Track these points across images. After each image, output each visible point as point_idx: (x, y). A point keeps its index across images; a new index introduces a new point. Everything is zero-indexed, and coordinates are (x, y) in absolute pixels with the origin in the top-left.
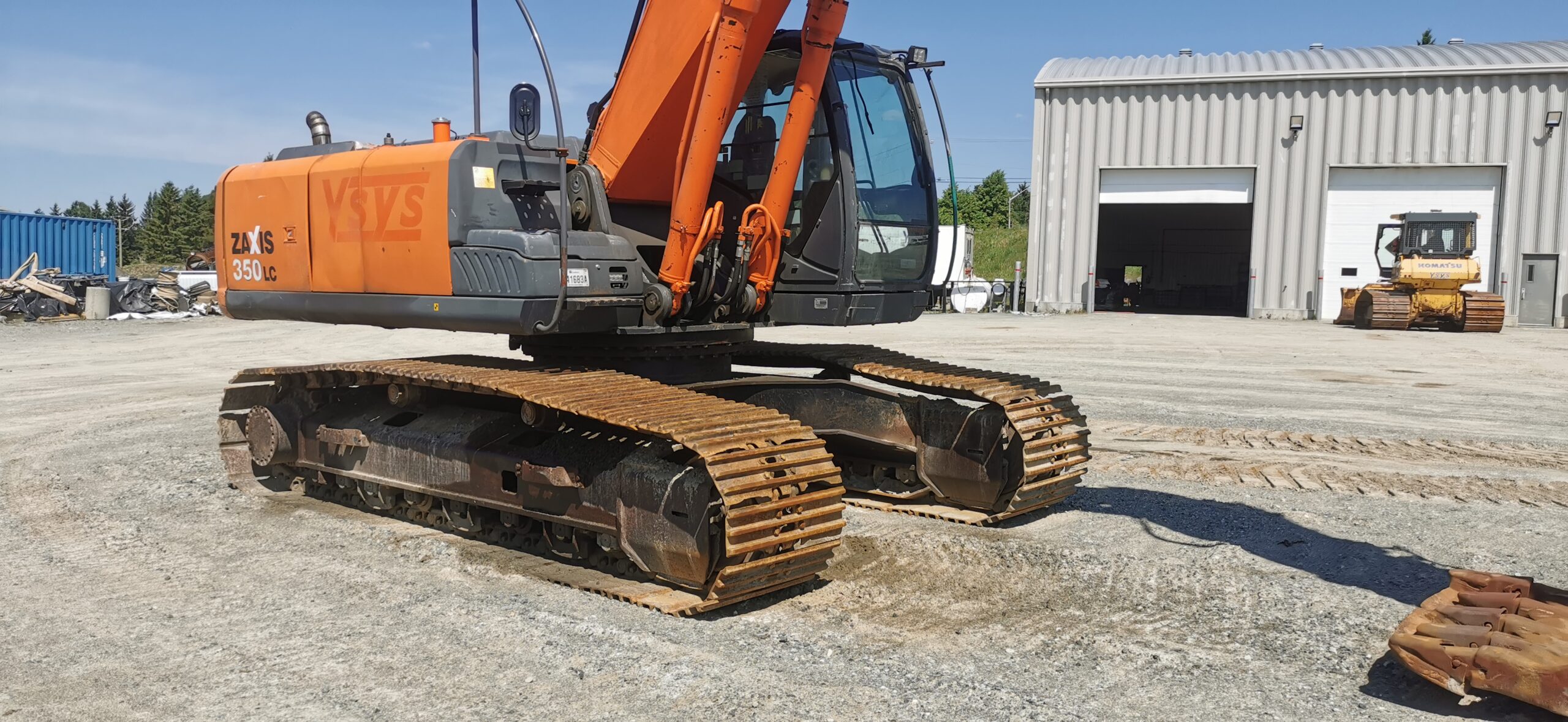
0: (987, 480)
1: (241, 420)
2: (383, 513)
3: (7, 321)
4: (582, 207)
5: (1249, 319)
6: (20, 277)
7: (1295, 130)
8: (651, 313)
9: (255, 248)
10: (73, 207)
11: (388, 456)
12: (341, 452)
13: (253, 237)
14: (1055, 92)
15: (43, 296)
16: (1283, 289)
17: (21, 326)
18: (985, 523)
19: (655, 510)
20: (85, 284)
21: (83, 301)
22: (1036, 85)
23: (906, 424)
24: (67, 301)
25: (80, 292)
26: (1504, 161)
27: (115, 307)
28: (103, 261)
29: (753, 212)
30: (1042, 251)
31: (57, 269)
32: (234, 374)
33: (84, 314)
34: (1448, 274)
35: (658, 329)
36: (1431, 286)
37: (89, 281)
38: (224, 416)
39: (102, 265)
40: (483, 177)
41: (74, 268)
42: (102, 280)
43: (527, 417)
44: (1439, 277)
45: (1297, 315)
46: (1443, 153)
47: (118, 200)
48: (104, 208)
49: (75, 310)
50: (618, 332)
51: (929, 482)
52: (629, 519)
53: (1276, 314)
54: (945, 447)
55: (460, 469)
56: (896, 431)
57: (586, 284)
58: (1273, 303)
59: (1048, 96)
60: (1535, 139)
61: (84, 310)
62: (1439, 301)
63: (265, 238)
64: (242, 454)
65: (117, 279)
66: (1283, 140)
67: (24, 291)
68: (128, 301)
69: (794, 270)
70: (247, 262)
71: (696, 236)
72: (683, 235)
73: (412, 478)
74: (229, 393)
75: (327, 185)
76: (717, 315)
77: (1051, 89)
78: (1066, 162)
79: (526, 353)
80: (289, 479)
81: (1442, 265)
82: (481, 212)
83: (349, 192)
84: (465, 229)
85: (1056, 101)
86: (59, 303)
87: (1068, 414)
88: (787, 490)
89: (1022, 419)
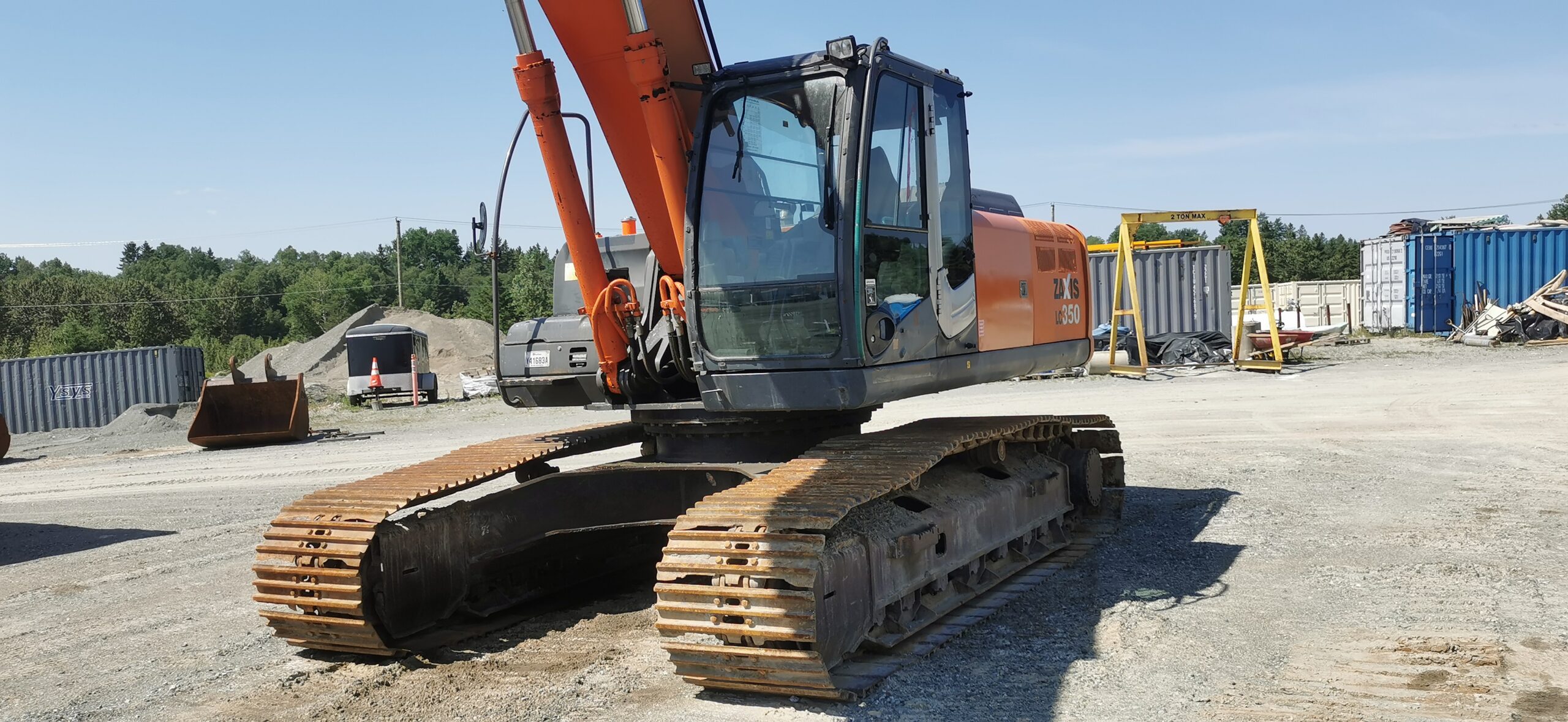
57: (547, 365)
67: (1528, 313)
87: (787, 562)
88: (306, 560)
89: (681, 552)
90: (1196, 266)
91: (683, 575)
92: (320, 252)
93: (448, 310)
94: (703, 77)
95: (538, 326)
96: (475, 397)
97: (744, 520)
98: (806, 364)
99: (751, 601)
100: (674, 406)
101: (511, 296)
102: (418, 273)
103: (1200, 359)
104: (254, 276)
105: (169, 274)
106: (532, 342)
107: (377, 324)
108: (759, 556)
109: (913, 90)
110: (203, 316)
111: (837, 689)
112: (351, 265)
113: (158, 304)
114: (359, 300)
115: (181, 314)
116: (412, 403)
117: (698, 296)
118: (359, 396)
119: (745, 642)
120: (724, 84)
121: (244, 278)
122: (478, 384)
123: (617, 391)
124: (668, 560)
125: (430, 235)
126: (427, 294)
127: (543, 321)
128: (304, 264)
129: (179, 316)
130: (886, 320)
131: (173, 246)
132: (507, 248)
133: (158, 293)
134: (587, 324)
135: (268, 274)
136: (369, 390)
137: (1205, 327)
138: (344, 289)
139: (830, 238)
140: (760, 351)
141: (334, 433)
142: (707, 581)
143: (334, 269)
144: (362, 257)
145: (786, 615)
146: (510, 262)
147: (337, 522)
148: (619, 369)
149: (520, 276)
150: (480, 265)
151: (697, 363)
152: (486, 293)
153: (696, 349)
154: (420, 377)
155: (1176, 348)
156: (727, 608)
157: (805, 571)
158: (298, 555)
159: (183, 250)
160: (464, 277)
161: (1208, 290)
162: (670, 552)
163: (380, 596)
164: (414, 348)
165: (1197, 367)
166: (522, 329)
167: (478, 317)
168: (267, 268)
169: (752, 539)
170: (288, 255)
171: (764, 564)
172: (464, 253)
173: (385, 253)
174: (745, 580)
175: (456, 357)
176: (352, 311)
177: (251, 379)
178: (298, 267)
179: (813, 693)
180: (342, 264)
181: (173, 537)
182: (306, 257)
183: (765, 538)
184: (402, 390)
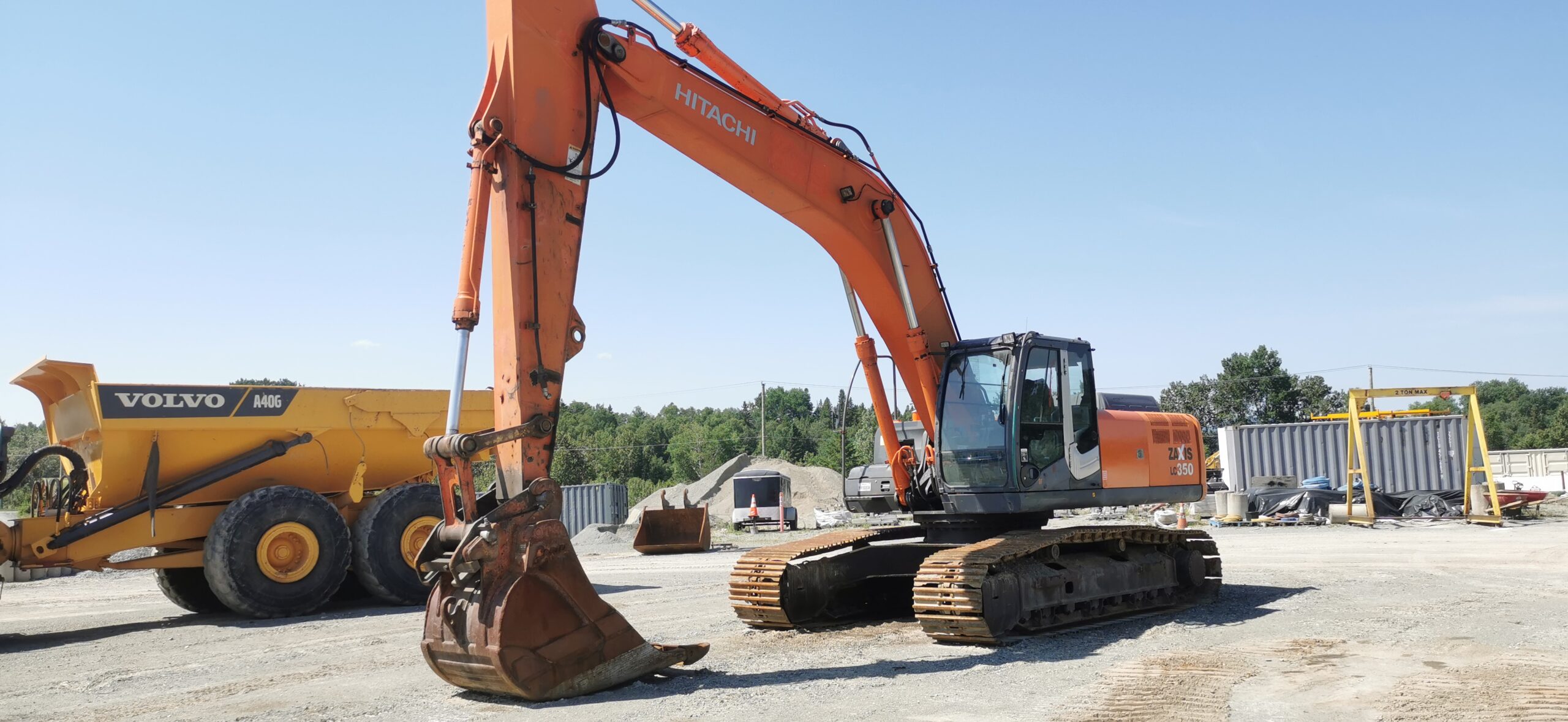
57: (869, 490)
87: (971, 577)
88: (754, 578)
89: (925, 573)
90: (1441, 432)
91: (925, 583)
92: (696, 408)
93: (800, 460)
94: (946, 348)
95: (865, 469)
96: (825, 527)
97: (954, 560)
98: (992, 490)
99: (955, 594)
100: (934, 512)
101: (855, 448)
102: (775, 426)
103: (1437, 513)
104: (644, 427)
105: (579, 427)
106: (862, 478)
107: (745, 470)
108: (959, 574)
109: (1053, 353)
110: (606, 462)
111: (994, 637)
112: (721, 419)
113: (573, 451)
114: (728, 452)
115: (590, 460)
116: (779, 530)
117: (941, 456)
118: (740, 523)
119: (952, 613)
120: (955, 352)
121: (635, 430)
122: (827, 517)
123: (905, 504)
124: (919, 577)
125: (787, 393)
126: (782, 445)
127: (868, 467)
128: (683, 418)
129: (588, 462)
130: (1034, 469)
131: (582, 403)
132: (852, 404)
133: (573, 442)
134: (890, 469)
135: (654, 426)
136: (749, 519)
137: (1452, 486)
138: (717, 441)
139: (1002, 428)
140: (971, 484)
141: (729, 547)
142: (936, 586)
143: (706, 422)
144: (730, 413)
145: (970, 600)
146: (854, 417)
147: (768, 562)
148: (906, 492)
149: (862, 430)
150: (828, 419)
151: (941, 489)
152: (833, 445)
153: (940, 482)
154: (785, 510)
155: (1416, 504)
156: (944, 598)
157: (978, 581)
158: (750, 576)
159: (589, 407)
160: (813, 430)
161: (1453, 453)
162: (919, 574)
163: (787, 600)
164: (782, 487)
165: (1434, 520)
166: (856, 471)
167: (826, 466)
168: (654, 422)
169: (956, 567)
170: (671, 411)
171: (961, 578)
172: (814, 410)
173: (748, 409)
174: (952, 585)
175: (808, 499)
176: (724, 461)
177: (674, 507)
178: (678, 421)
179: (984, 639)
180: (713, 419)
181: (660, 589)
182: (684, 412)
183: (962, 567)
184: (772, 519)
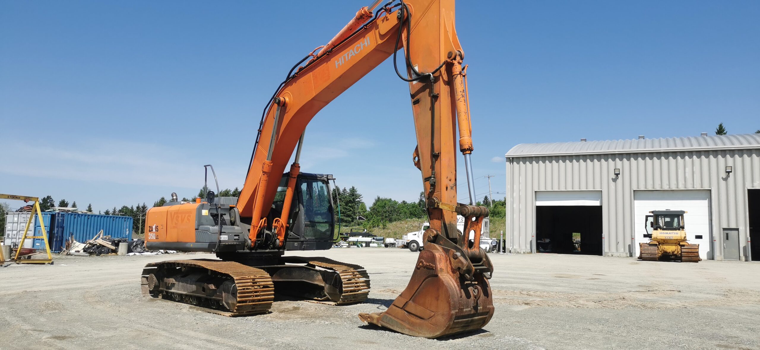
0: (339, 293)
1: (147, 278)
2: (178, 301)
3: (90, 255)
4: (233, 219)
5: (603, 256)
6: (96, 239)
7: (617, 175)
8: (246, 247)
9: (154, 230)
10: (122, 209)
11: (180, 285)
12: (170, 285)
13: (154, 227)
14: (515, 160)
15: (104, 246)
16: (618, 243)
17: (95, 257)
18: (336, 305)
19: (229, 293)
20: (119, 241)
21: (118, 248)
22: (506, 157)
23: (321, 278)
24: (112, 248)
25: (117, 245)
26: (710, 188)
27: (129, 250)
28: (127, 233)
29: (276, 220)
30: (512, 227)
31: (110, 236)
32: (145, 265)
33: (118, 253)
34: (672, 237)
35: (248, 251)
36: (666, 242)
37: (121, 240)
38: (143, 277)
39: (127, 234)
40: (205, 212)
41: (116, 236)
42: (126, 240)
43: (209, 273)
44: (669, 238)
45: (625, 255)
46: (683, 184)
47: (141, 205)
48: (135, 209)
49: (115, 251)
50: (237, 252)
51: (327, 295)
52: (225, 296)
53: (615, 254)
54: (330, 284)
55: (194, 287)
56: (319, 280)
57: (227, 239)
58: (613, 249)
59: (511, 161)
60: (722, 178)
61: (118, 252)
62: (670, 249)
63: (157, 227)
64: (147, 288)
65: (133, 240)
66: (612, 179)
67: (96, 244)
68: (135, 248)
69: (291, 235)
70: (152, 234)
71: (257, 227)
72: (254, 226)
73: (184, 291)
74: (145, 270)
75: (171, 214)
76: (270, 248)
77: (513, 158)
78: (520, 188)
79: (220, 258)
80: (159, 294)
81: (670, 233)
82: (204, 221)
83: (176, 216)
84: (199, 226)
85: (515, 163)
86: (109, 249)
106: (221, 232)
123: (253, 247)
